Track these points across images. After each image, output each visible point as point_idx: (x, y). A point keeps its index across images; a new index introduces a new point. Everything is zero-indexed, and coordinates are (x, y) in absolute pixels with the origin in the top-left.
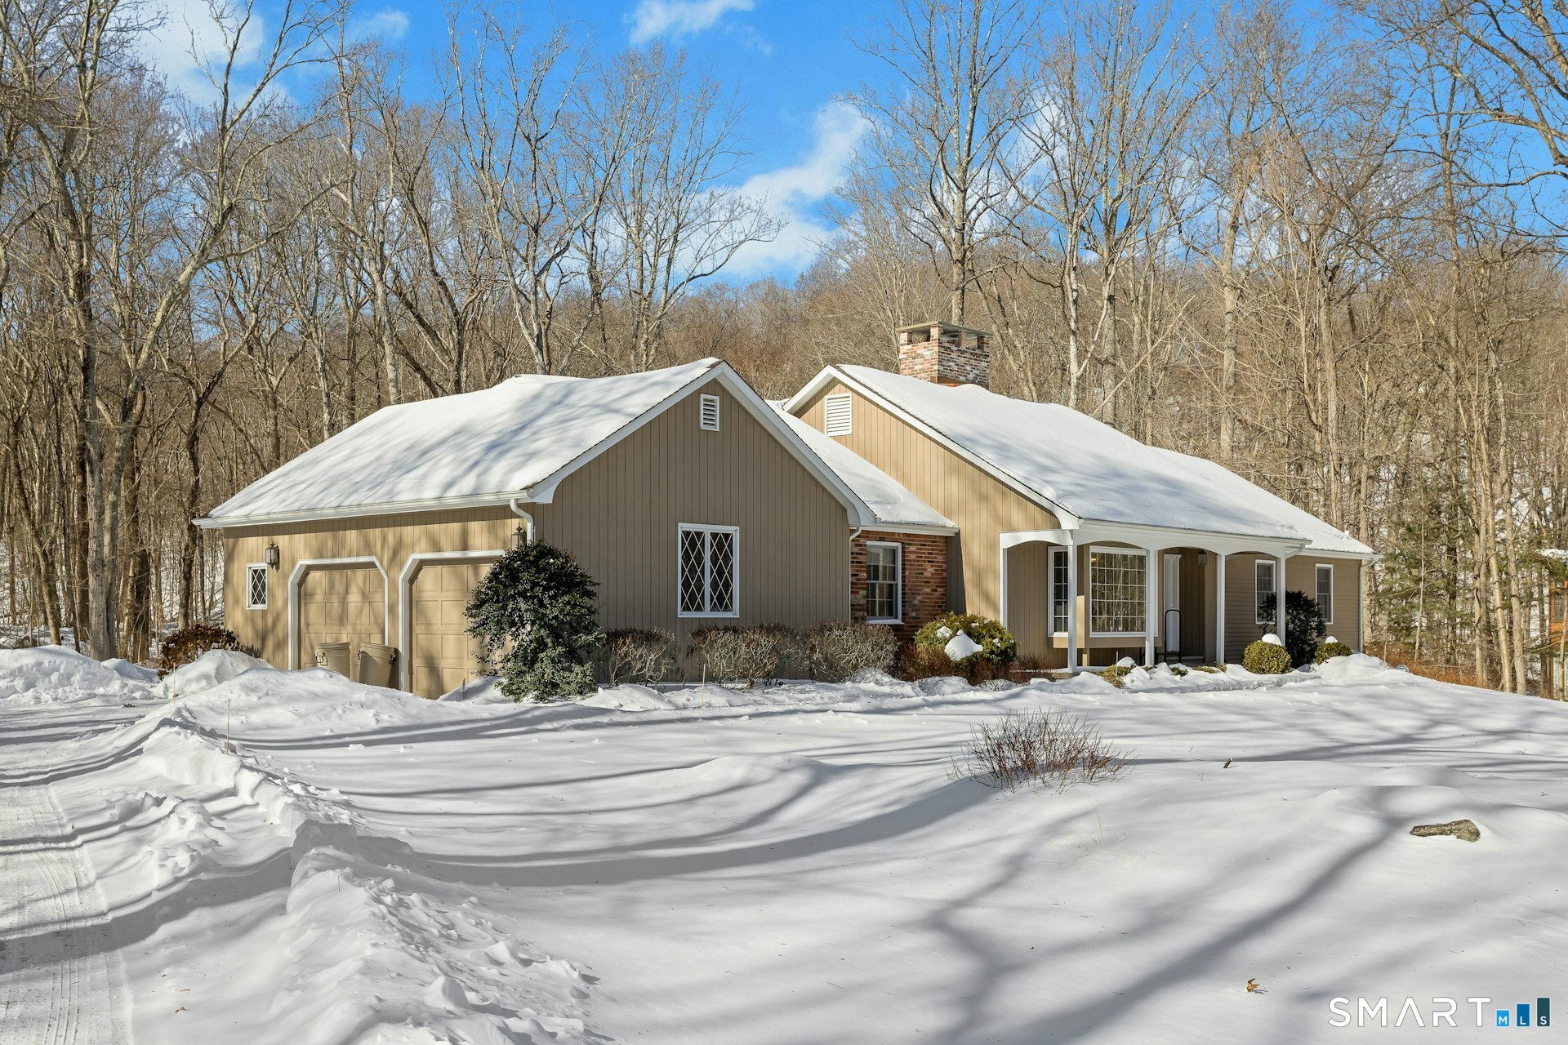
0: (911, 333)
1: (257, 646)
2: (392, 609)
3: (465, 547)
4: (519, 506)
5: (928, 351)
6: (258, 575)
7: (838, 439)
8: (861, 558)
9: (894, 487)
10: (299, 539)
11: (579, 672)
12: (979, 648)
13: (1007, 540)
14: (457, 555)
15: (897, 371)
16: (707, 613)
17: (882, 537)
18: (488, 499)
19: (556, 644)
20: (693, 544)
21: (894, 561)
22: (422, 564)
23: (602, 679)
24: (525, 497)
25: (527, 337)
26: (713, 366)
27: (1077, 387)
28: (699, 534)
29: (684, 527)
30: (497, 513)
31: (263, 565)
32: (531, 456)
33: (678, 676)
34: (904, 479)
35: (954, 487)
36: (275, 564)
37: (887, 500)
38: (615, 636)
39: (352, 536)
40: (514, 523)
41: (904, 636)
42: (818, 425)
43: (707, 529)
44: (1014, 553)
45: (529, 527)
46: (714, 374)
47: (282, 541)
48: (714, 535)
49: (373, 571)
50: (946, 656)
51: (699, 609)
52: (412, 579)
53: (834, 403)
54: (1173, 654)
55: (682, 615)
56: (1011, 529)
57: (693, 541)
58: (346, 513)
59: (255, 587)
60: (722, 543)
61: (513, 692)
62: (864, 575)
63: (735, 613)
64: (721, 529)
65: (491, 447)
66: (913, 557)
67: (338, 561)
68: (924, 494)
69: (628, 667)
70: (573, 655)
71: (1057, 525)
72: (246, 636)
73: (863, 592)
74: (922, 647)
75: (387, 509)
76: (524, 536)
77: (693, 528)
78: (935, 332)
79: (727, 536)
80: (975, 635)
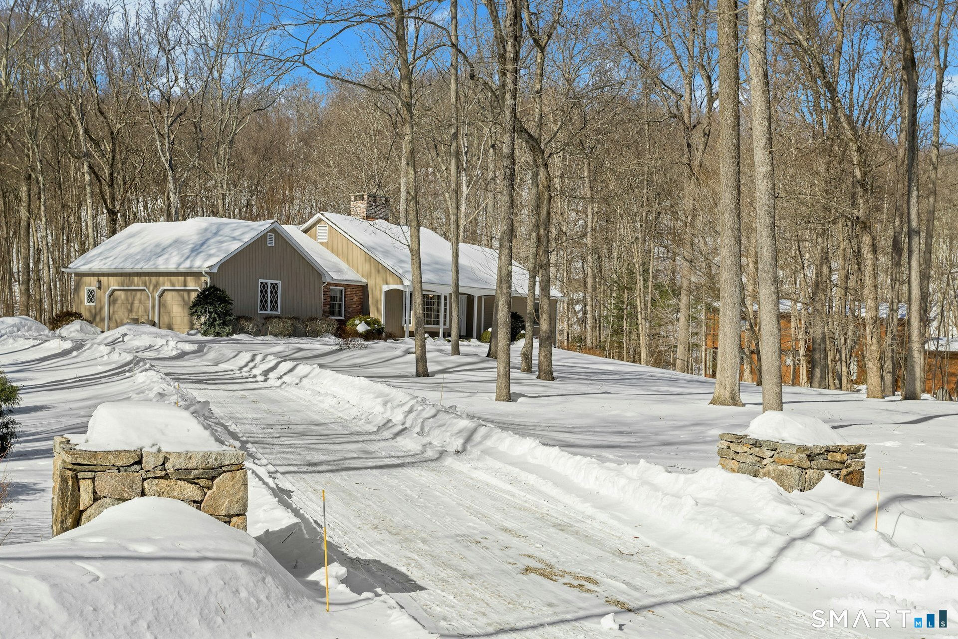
0: (356, 196)
1: (91, 319)
2: (153, 307)
3: (185, 285)
4: (206, 273)
5: (363, 205)
6: (91, 292)
7: (322, 243)
8: (328, 293)
9: (343, 265)
10: (112, 280)
11: (227, 329)
12: (369, 328)
13: (385, 288)
14: (182, 288)
15: (349, 214)
16: (269, 312)
17: (336, 285)
18: (195, 270)
19: (220, 319)
20: (264, 287)
21: (341, 294)
22: (165, 290)
23: (234, 332)
24: (208, 270)
25: (164, 161)
26: (272, 223)
27: (466, 199)
28: (266, 283)
29: (261, 280)
30: (197, 275)
31: (94, 288)
32: (210, 256)
33: (259, 332)
34: (348, 262)
35: (367, 267)
36: (100, 288)
37: (339, 271)
38: (239, 318)
39: (136, 279)
40: (203, 279)
41: (342, 323)
42: (314, 237)
43: (269, 282)
44: (388, 293)
45: (209, 281)
46: (273, 226)
47: (104, 280)
48: (272, 284)
49: (145, 292)
50: (357, 331)
51: (266, 310)
52: (161, 296)
53: (320, 228)
54: (463, 336)
55: (259, 312)
56: (387, 284)
57: (264, 285)
58: (135, 270)
59: (89, 296)
60: (274, 286)
61: (205, 334)
62: (329, 300)
63: (279, 312)
64: (274, 282)
65: (193, 250)
66: (349, 293)
67: (130, 288)
68: (356, 268)
69: (243, 328)
70: (224, 324)
71: (402, 283)
72: (86, 314)
73: (328, 306)
74: (348, 327)
75: (154, 270)
76: (206, 283)
77: (264, 281)
78: (365, 197)
79: (276, 284)
80: (368, 324)
